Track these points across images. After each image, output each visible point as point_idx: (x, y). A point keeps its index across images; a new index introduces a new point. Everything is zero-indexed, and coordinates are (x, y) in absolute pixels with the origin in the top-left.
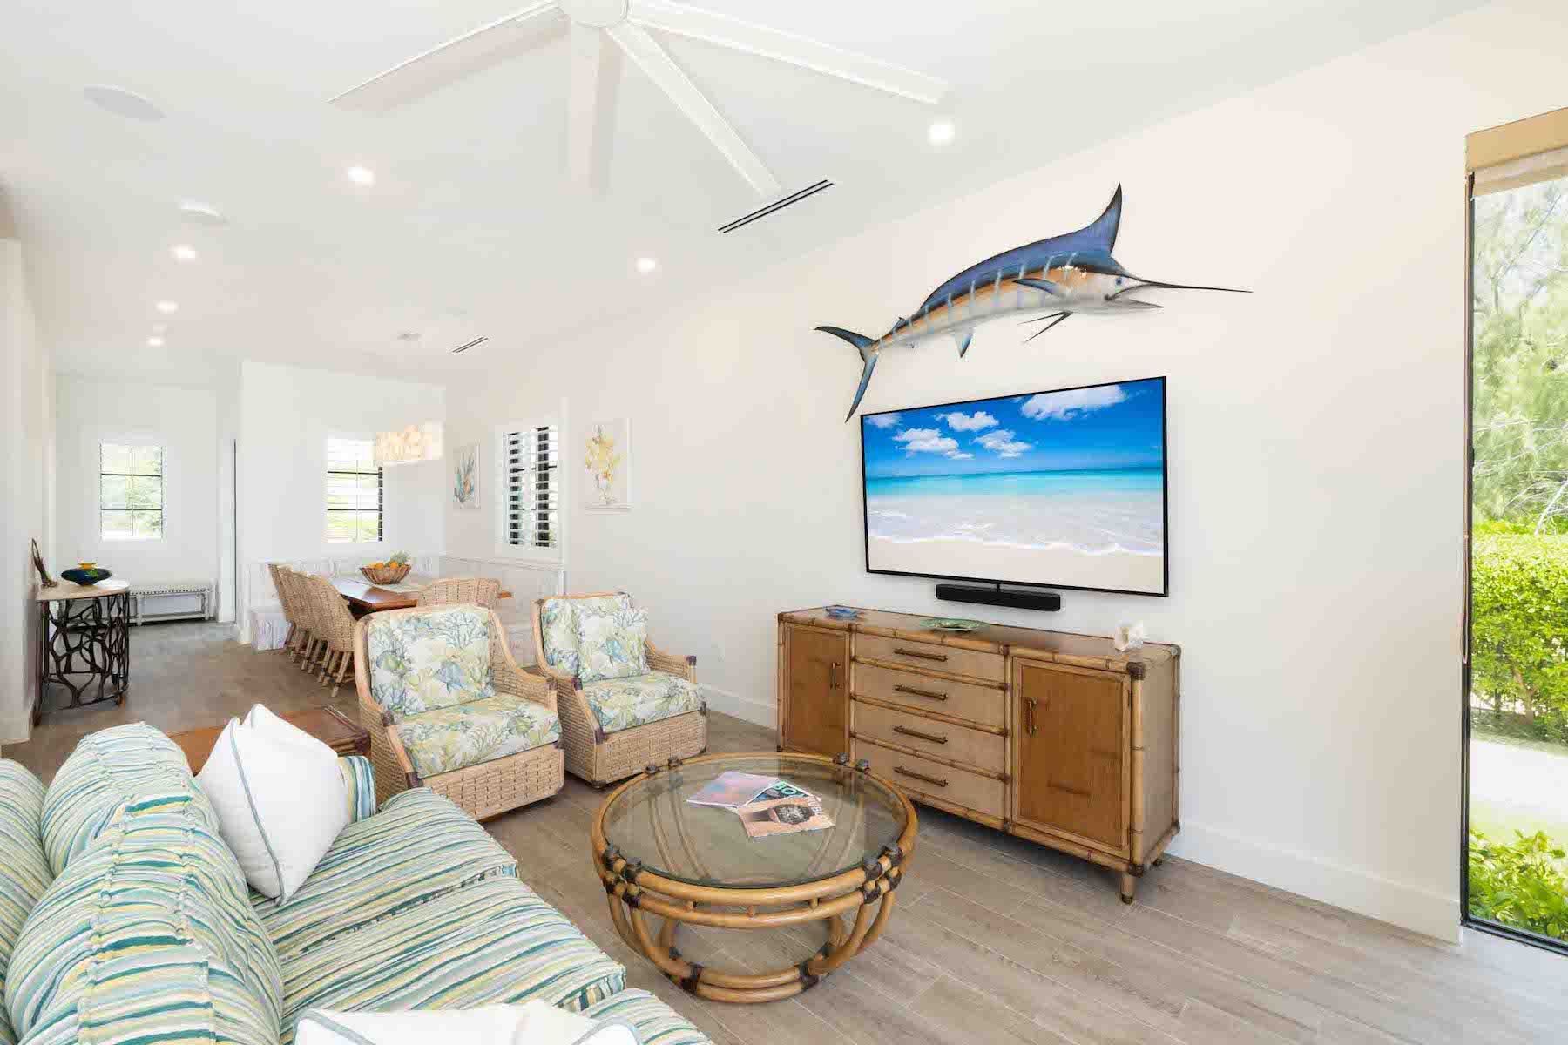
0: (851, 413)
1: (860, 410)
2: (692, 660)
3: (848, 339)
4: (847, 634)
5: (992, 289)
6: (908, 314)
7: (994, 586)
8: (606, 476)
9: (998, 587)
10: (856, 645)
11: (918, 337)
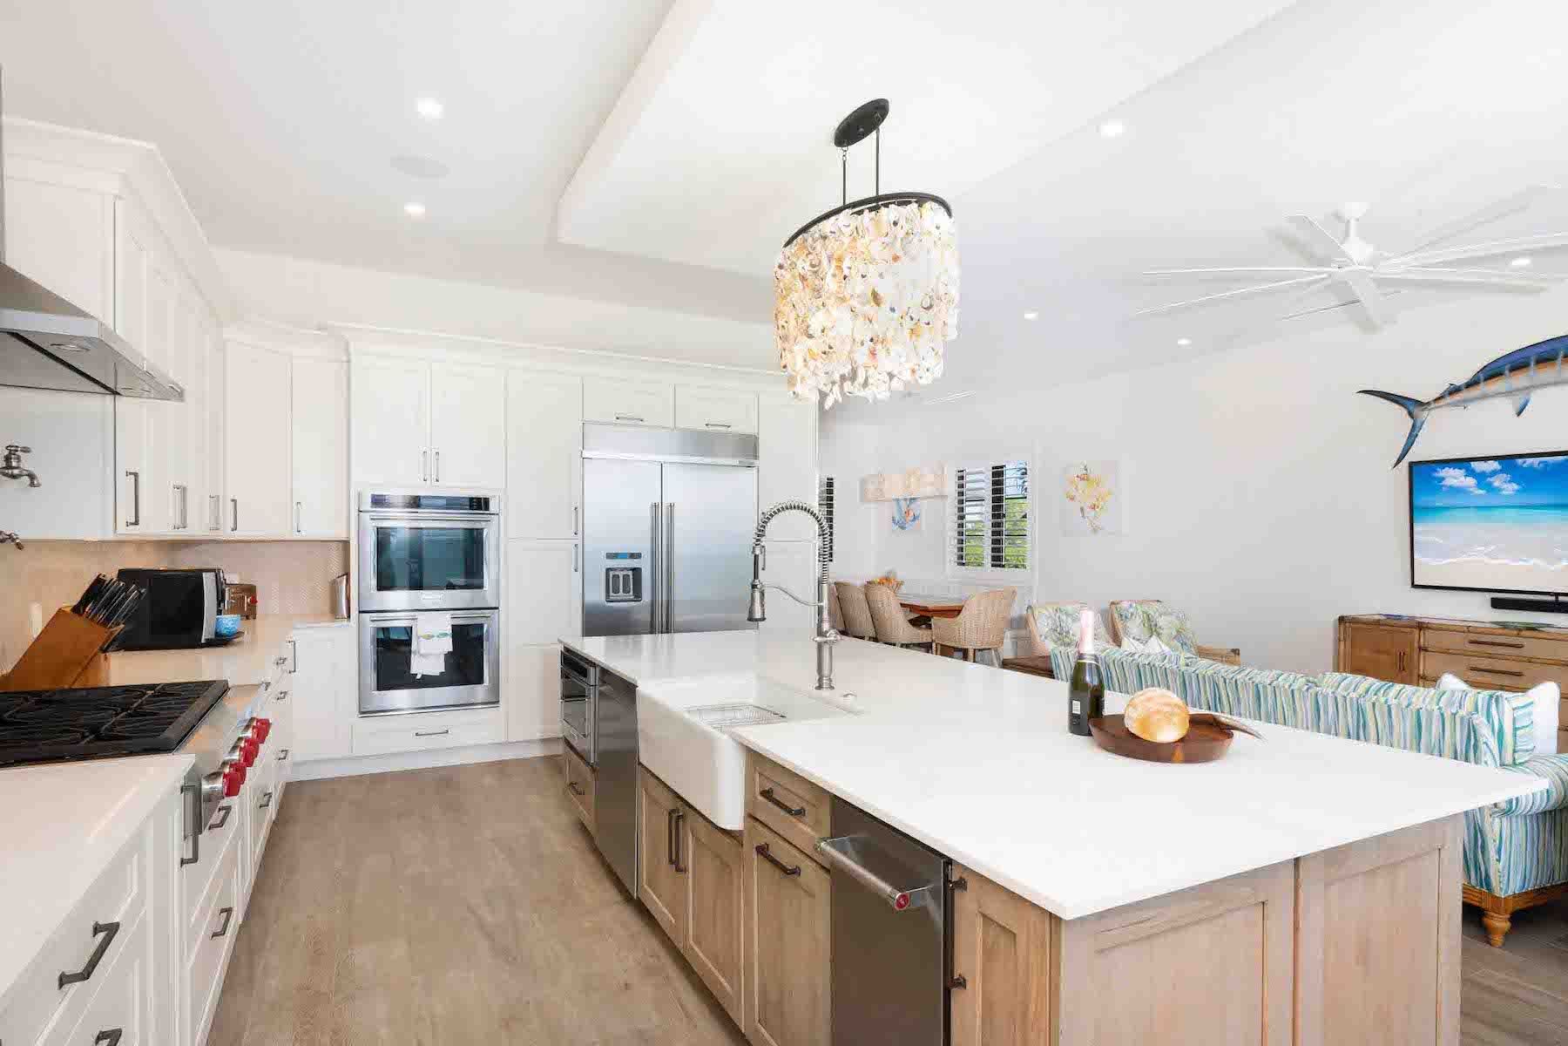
0: (1399, 461)
1: (1410, 458)
2: (1236, 652)
3: (1397, 402)
4: (1416, 632)
5: (1554, 365)
6: (1460, 380)
7: (1553, 598)
8: (1094, 507)
9: (1557, 598)
10: (1428, 638)
11: (1472, 400)
